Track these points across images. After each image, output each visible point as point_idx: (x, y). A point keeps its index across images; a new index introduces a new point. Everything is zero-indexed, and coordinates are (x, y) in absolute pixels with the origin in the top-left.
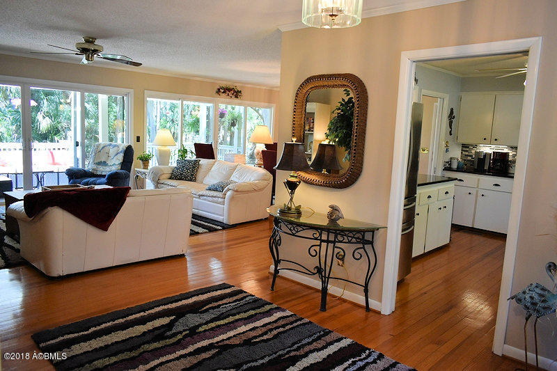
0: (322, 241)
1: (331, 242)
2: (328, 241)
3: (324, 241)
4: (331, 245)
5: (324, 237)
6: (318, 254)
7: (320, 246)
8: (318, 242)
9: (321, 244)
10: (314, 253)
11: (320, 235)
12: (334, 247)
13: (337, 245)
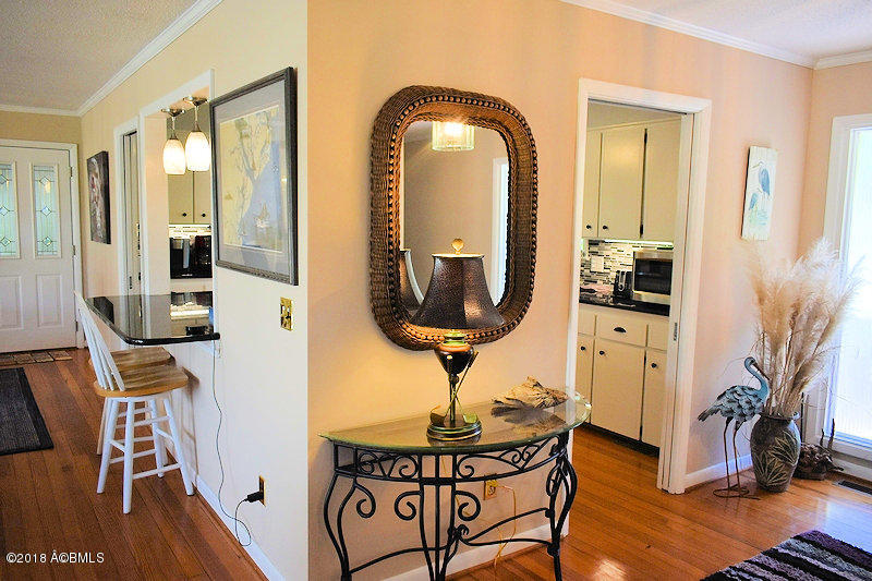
0: (423, 481)
1: (446, 481)
2: (438, 482)
3: (429, 481)
4: (446, 490)
5: (428, 471)
6: (418, 513)
7: (421, 493)
8: (416, 487)
9: (422, 489)
10: (407, 512)
11: (419, 468)
12: (454, 493)
13: (459, 486)
